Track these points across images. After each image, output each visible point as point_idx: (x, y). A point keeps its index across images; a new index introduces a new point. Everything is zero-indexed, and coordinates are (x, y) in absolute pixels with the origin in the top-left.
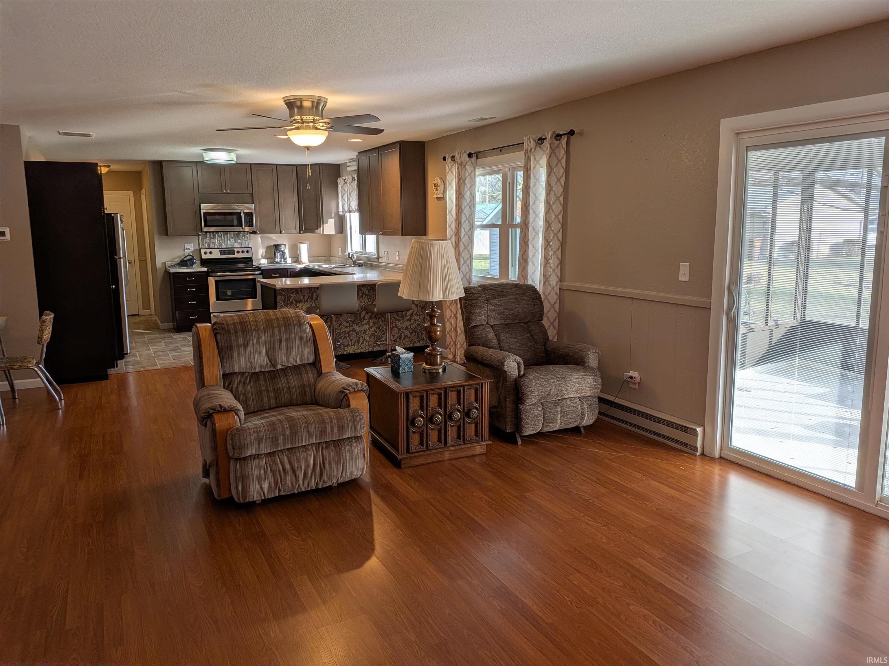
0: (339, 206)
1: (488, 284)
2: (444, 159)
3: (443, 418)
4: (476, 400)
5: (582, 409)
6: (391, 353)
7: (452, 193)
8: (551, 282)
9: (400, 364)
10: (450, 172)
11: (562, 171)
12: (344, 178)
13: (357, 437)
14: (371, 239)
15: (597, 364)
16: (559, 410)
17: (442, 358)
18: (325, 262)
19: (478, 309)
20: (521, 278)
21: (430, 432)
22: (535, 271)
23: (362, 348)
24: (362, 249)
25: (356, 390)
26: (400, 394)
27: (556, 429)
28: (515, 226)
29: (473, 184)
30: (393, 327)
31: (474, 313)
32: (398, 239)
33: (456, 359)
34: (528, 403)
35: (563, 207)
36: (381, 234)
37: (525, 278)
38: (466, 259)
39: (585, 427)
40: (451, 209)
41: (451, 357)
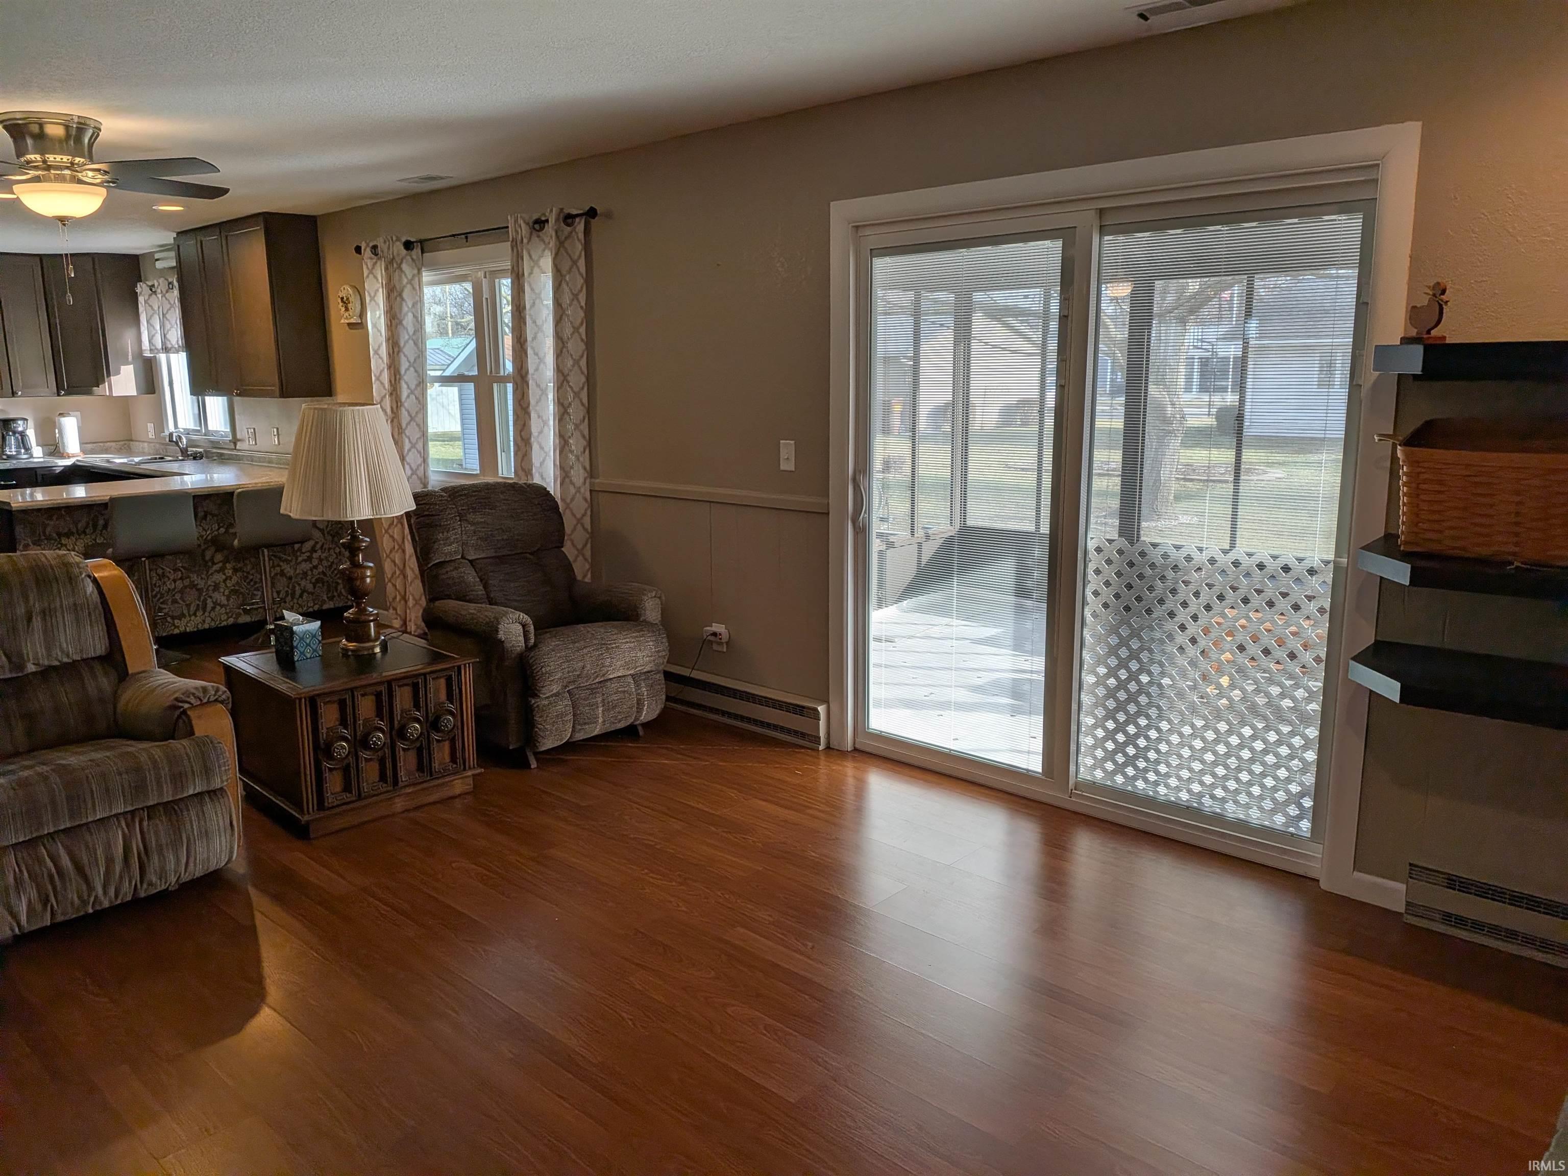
0: (143, 339)
1: (461, 486)
2: (358, 250)
3: (388, 736)
4: (450, 697)
5: (638, 694)
6: (276, 625)
7: (378, 316)
8: (574, 480)
9: (295, 644)
10: (371, 276)
11: (580, 281)
12: (150, 283)
13: (214, 791)
14: (216, 405)
15: (660, 616)
16: (599, 700)
17: (380, 626)
18: (119, 452)
19: (443, 533)
20: (521, 473)
21: (363, 764)
22: (544, 461)
23: (212, 620)
24: (198, 424)
25: (205, 701)
26: (297, 701)
27: (596, 733)
28: (503, 380)
29: (419, 302)
30: (276, 574)
31: (437, 540)
32: (273, 405)
33: (408, 627)
34: (544, 694)
35: (586, 344)
36: (238, 395)
37: (528, 472)
38: (414, 441)
39: (646, 725)
40: (379, 347)
41: (397, 623)
